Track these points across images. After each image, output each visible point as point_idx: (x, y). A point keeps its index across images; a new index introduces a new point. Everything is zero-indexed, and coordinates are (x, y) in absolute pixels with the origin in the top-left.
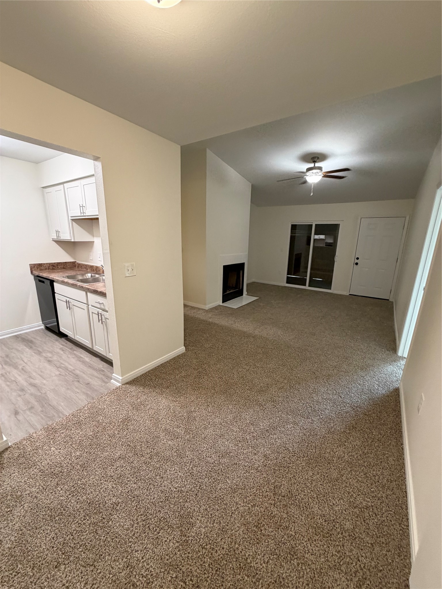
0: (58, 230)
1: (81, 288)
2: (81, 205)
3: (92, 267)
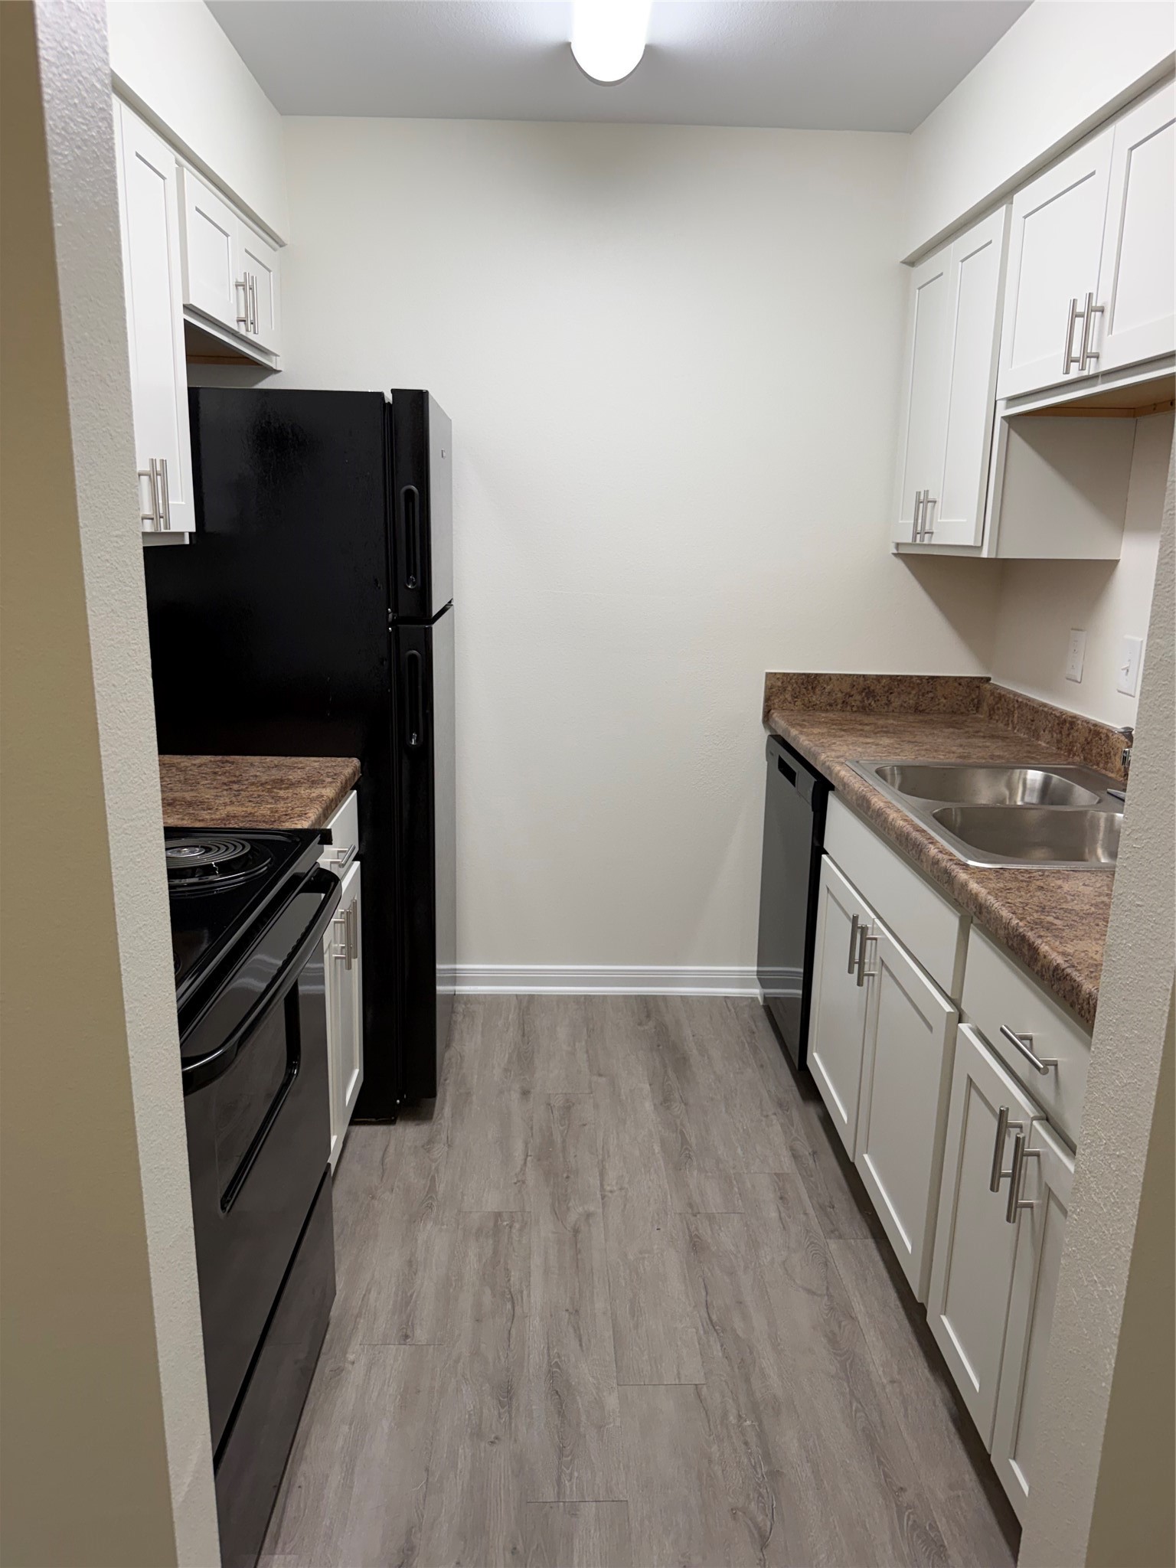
0: (927, 492)
1: (941, 881)
2: (1081, 308)
3: (1065, 721)
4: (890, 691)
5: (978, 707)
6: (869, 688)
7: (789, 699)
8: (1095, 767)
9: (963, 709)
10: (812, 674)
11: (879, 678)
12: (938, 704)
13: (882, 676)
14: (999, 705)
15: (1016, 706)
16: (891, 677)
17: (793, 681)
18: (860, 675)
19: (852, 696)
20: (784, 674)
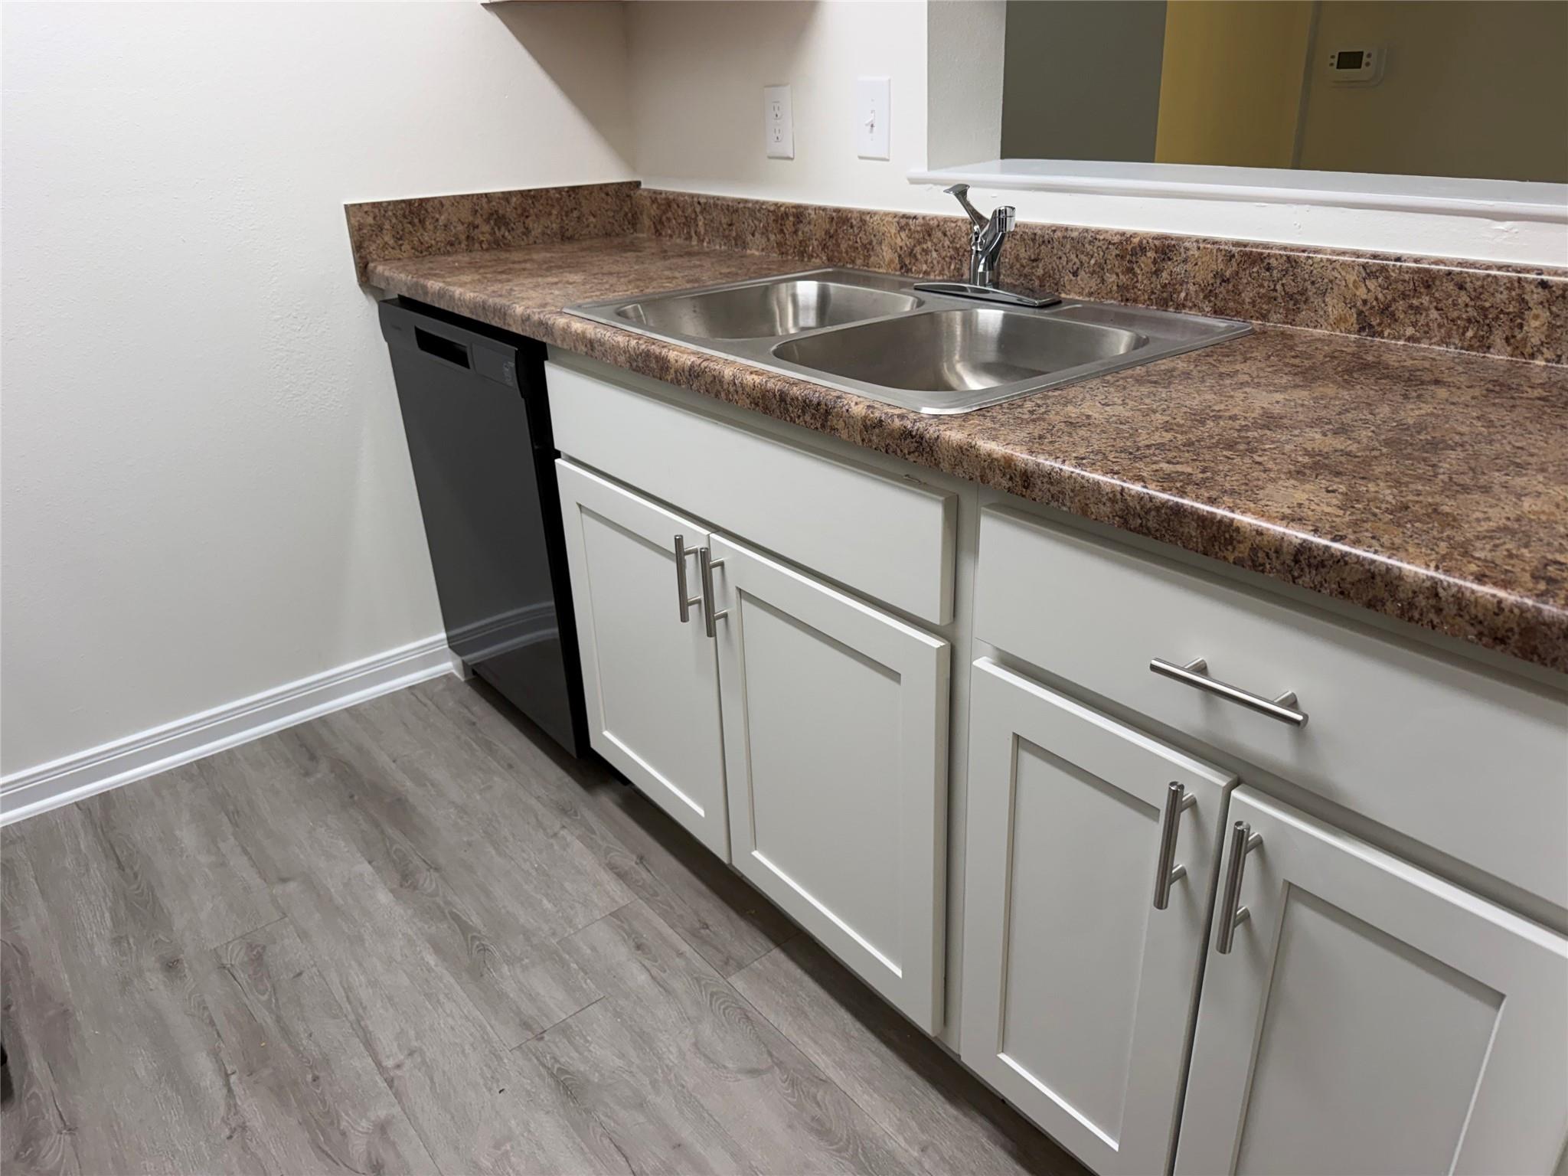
4: (524, 214)
5: (634, 221)
6: (496, 211)
7: (391, 242)
9: (618, 229)
10: (415, 200)
11: (507, 196)
12: (588, 226)
13: (510, 193)
14: (670, 214)
15: (698, 209)
16: (521, 193)
17: (390, 213)
18: (481, 195)
19: (477, 227)
20: (374, 205)
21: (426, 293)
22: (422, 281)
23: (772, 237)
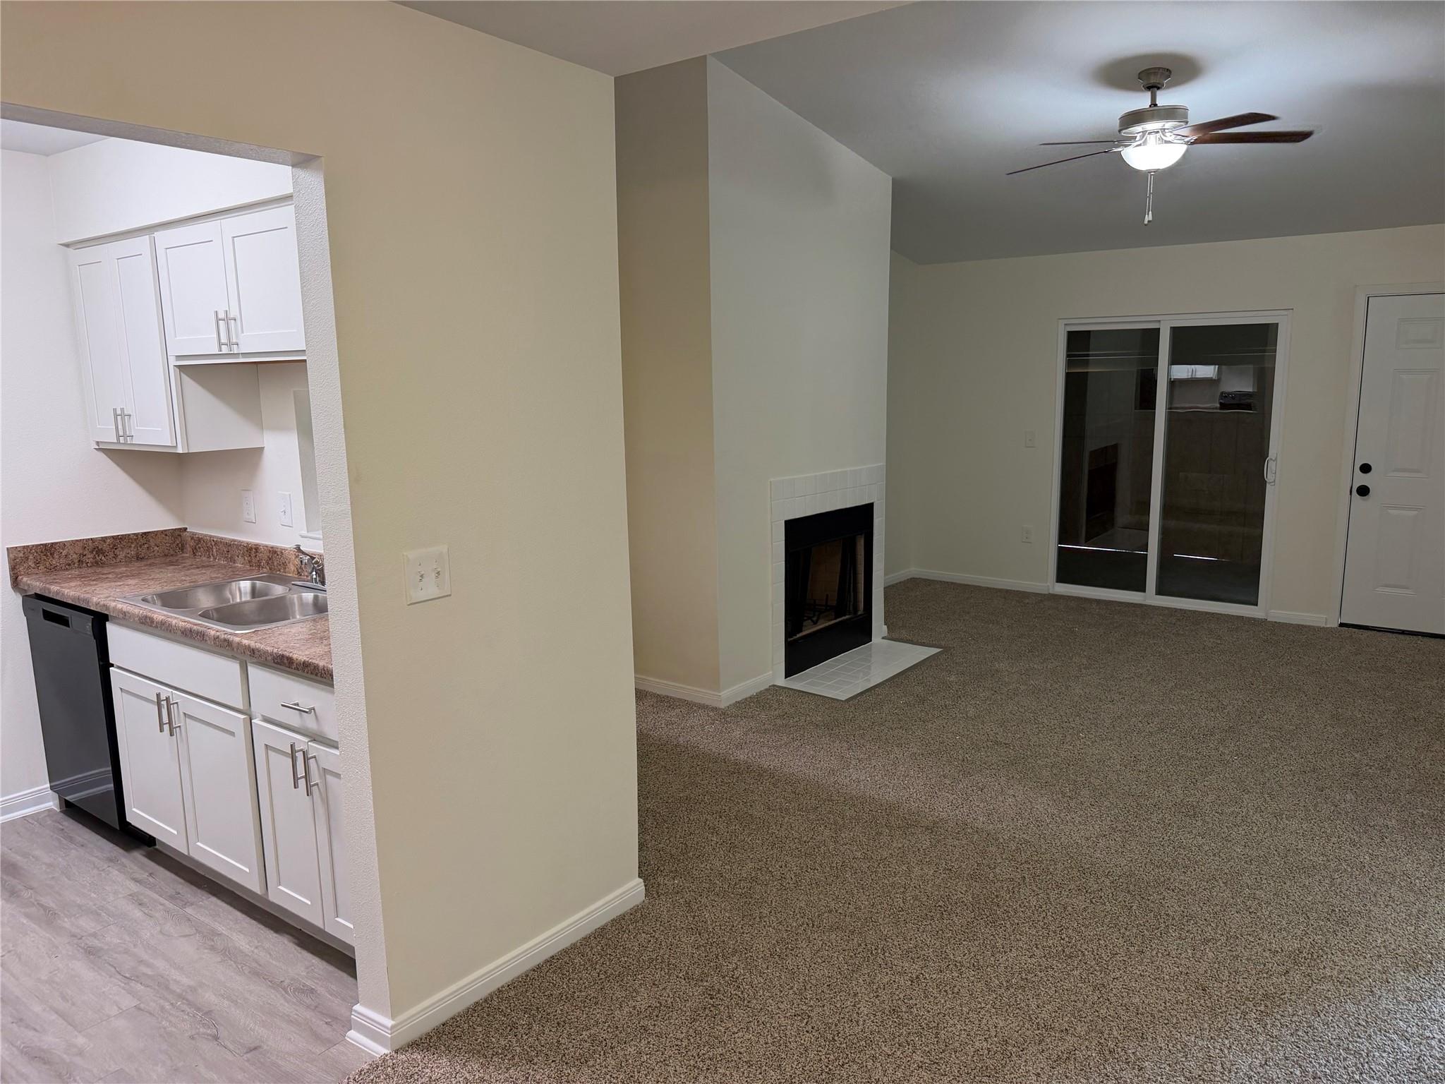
3: (251, 549)
4: (114, 547)
5: (182, 549)
6: (98, 547)
7: (33, 566)
8: (278, 572)
9: (172, 552)
10: (49, 544)
11: (104, 539)
12: (153, 552)
13: (106, 537)
14: (200, 545)
15: (213, 544)
16: (113, 537)
17: (33, 551)
18: (89, 539)
19: (85, 555)
20: (24, 547)
21: (50, 592)
22: (48, 586)
23: (246, 558)
